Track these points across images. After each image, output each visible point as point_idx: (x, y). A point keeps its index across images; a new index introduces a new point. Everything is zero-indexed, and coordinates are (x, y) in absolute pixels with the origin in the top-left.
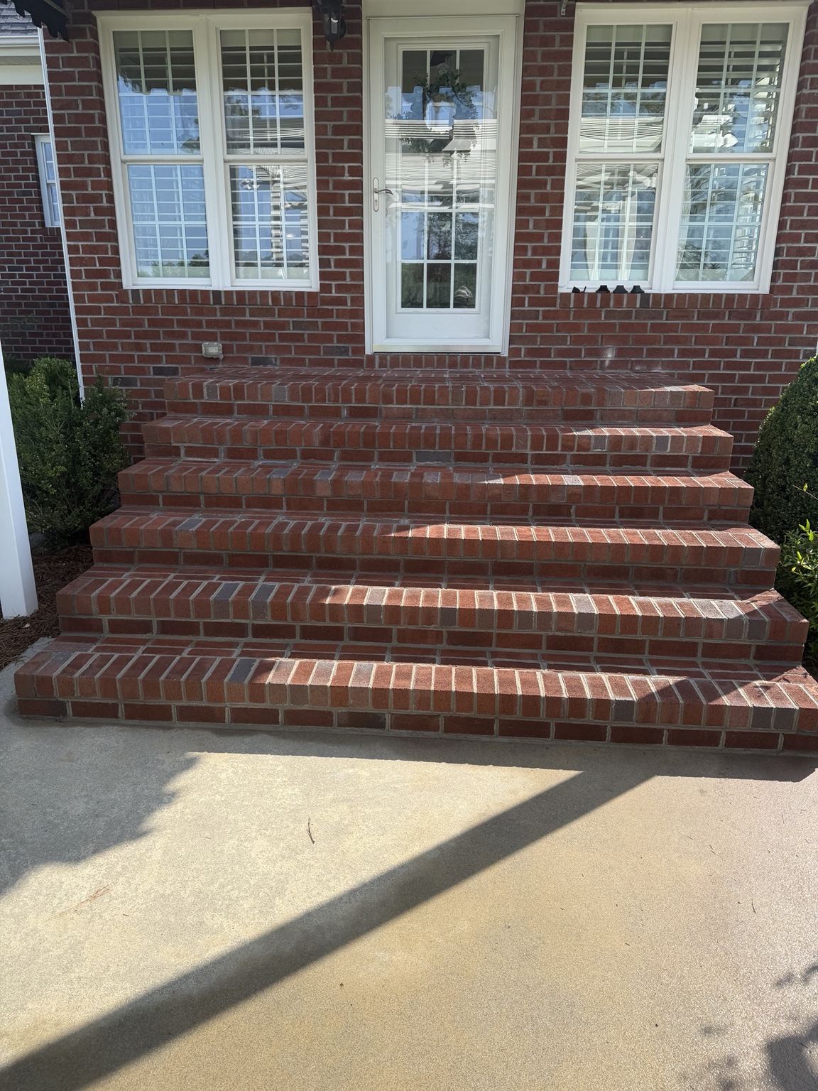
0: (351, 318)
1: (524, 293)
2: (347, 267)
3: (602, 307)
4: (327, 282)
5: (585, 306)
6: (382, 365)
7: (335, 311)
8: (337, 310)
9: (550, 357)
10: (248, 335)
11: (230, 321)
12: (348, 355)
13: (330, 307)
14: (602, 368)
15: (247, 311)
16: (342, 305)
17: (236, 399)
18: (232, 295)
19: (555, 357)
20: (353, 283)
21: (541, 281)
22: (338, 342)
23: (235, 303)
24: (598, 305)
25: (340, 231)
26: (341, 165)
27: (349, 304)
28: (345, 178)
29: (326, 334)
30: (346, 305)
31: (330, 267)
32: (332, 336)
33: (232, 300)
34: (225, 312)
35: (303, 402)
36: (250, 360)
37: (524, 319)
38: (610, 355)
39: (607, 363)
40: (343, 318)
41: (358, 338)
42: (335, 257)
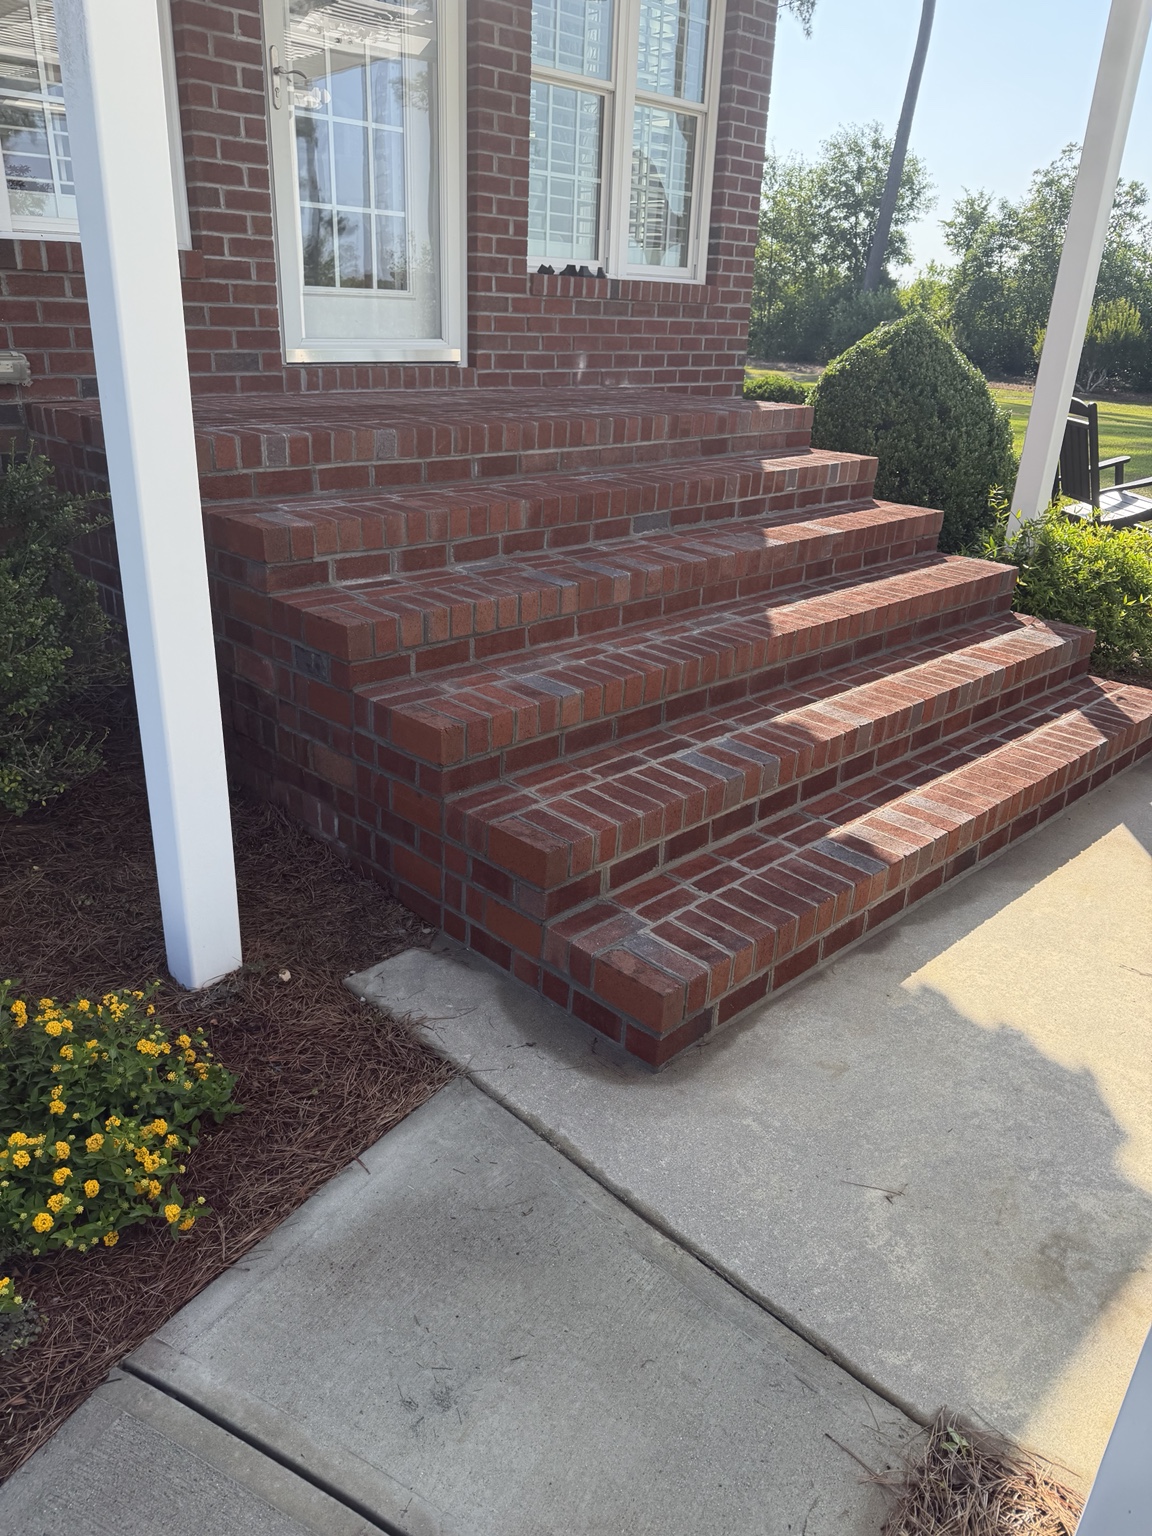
0: (258, 302)
1: (490, 271)
2: (247, 208)
3: (575, 296)
4: (216, 234)
5: (558, 294)
6: (312, 386)
7: (231, 289)
8: (235, 286)
9: (522, 368)
10: (72, 334)
11: (31, 306)
12: (257, 369)
13: (223, 282)
14: (574, 383)
15: (67, 284)
16: (242, 278)
17: (317, 460)
18: (39, 250)
19: (528, 368)
20: (258, 238)
21: (509, 254)
22: (240, 346)
23: (45, 267)
24: (571, 293)
25: (230, 138)
26: (226, 9)
27: (254, 277)
28: (234, 36)
29: (218, 331)
30: (249, 277)
31: (218, 205)
32: (228, 334)
33: (40, 260)
34: (18, 284)
35: (419, 457)
36: (79, 386)
37: (492, 311)
38: (582, 365)
39: (579, 376)
40: (245, 302)
41: (272, 339)
42: (225, 187)
